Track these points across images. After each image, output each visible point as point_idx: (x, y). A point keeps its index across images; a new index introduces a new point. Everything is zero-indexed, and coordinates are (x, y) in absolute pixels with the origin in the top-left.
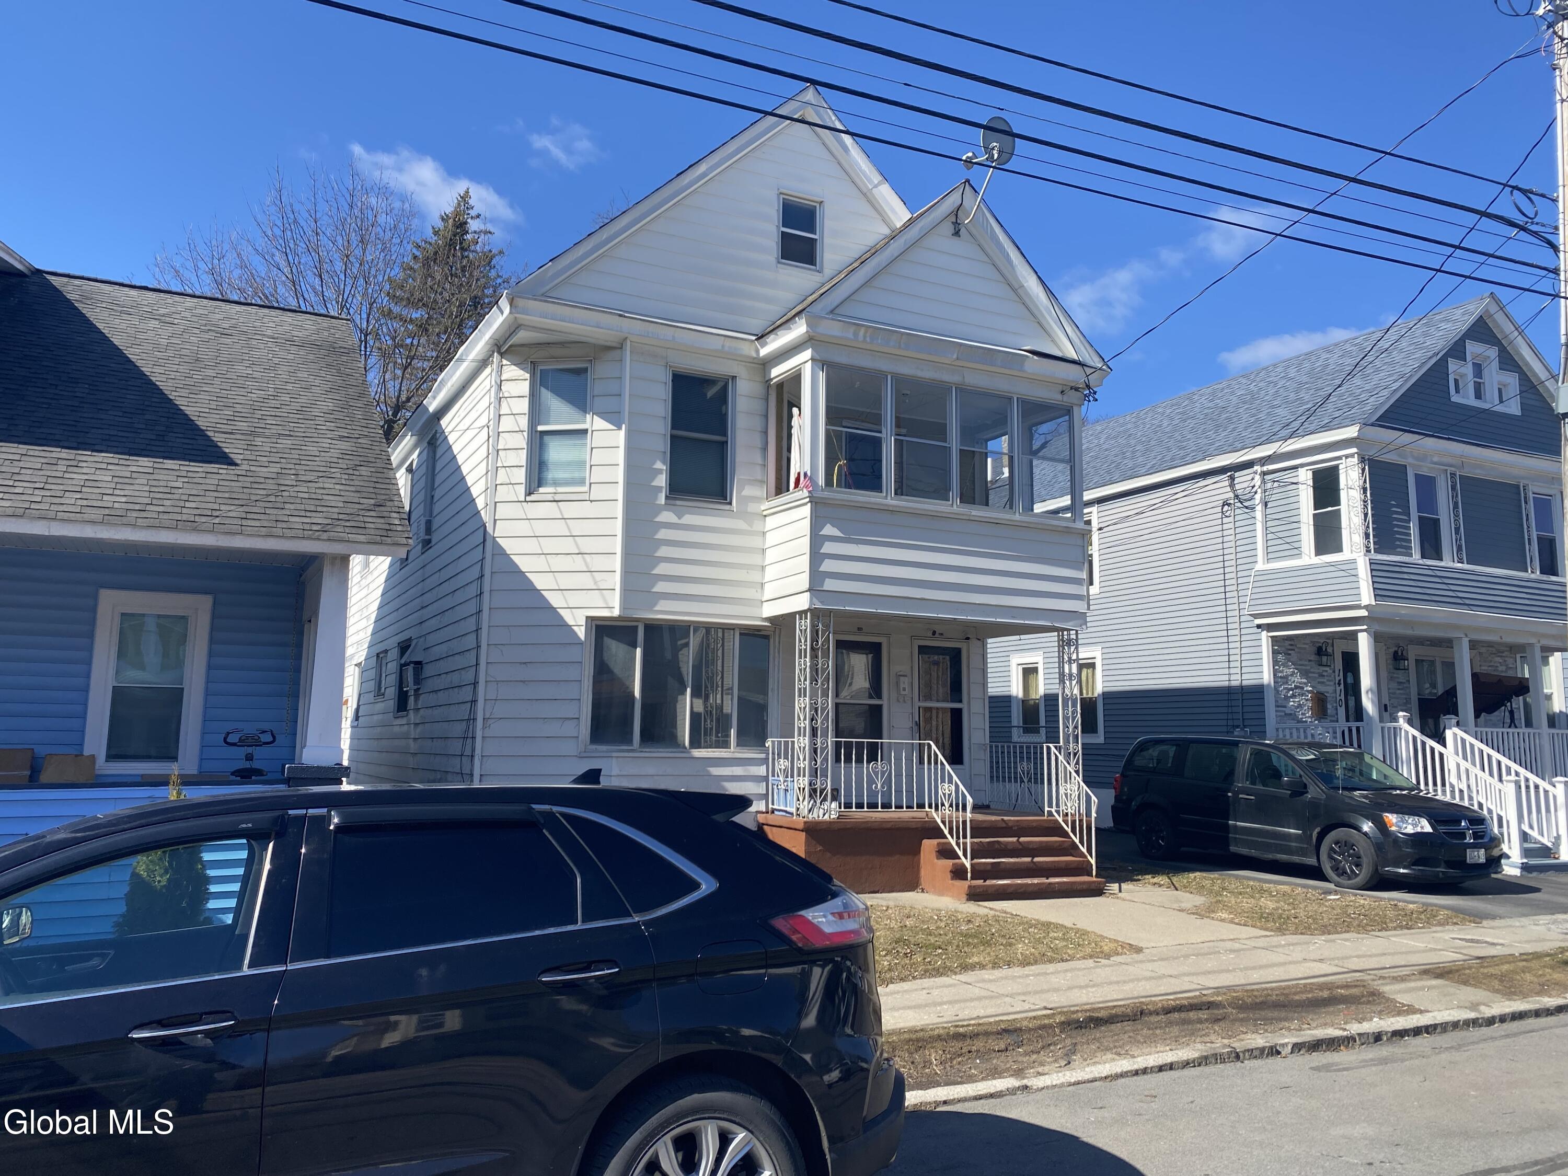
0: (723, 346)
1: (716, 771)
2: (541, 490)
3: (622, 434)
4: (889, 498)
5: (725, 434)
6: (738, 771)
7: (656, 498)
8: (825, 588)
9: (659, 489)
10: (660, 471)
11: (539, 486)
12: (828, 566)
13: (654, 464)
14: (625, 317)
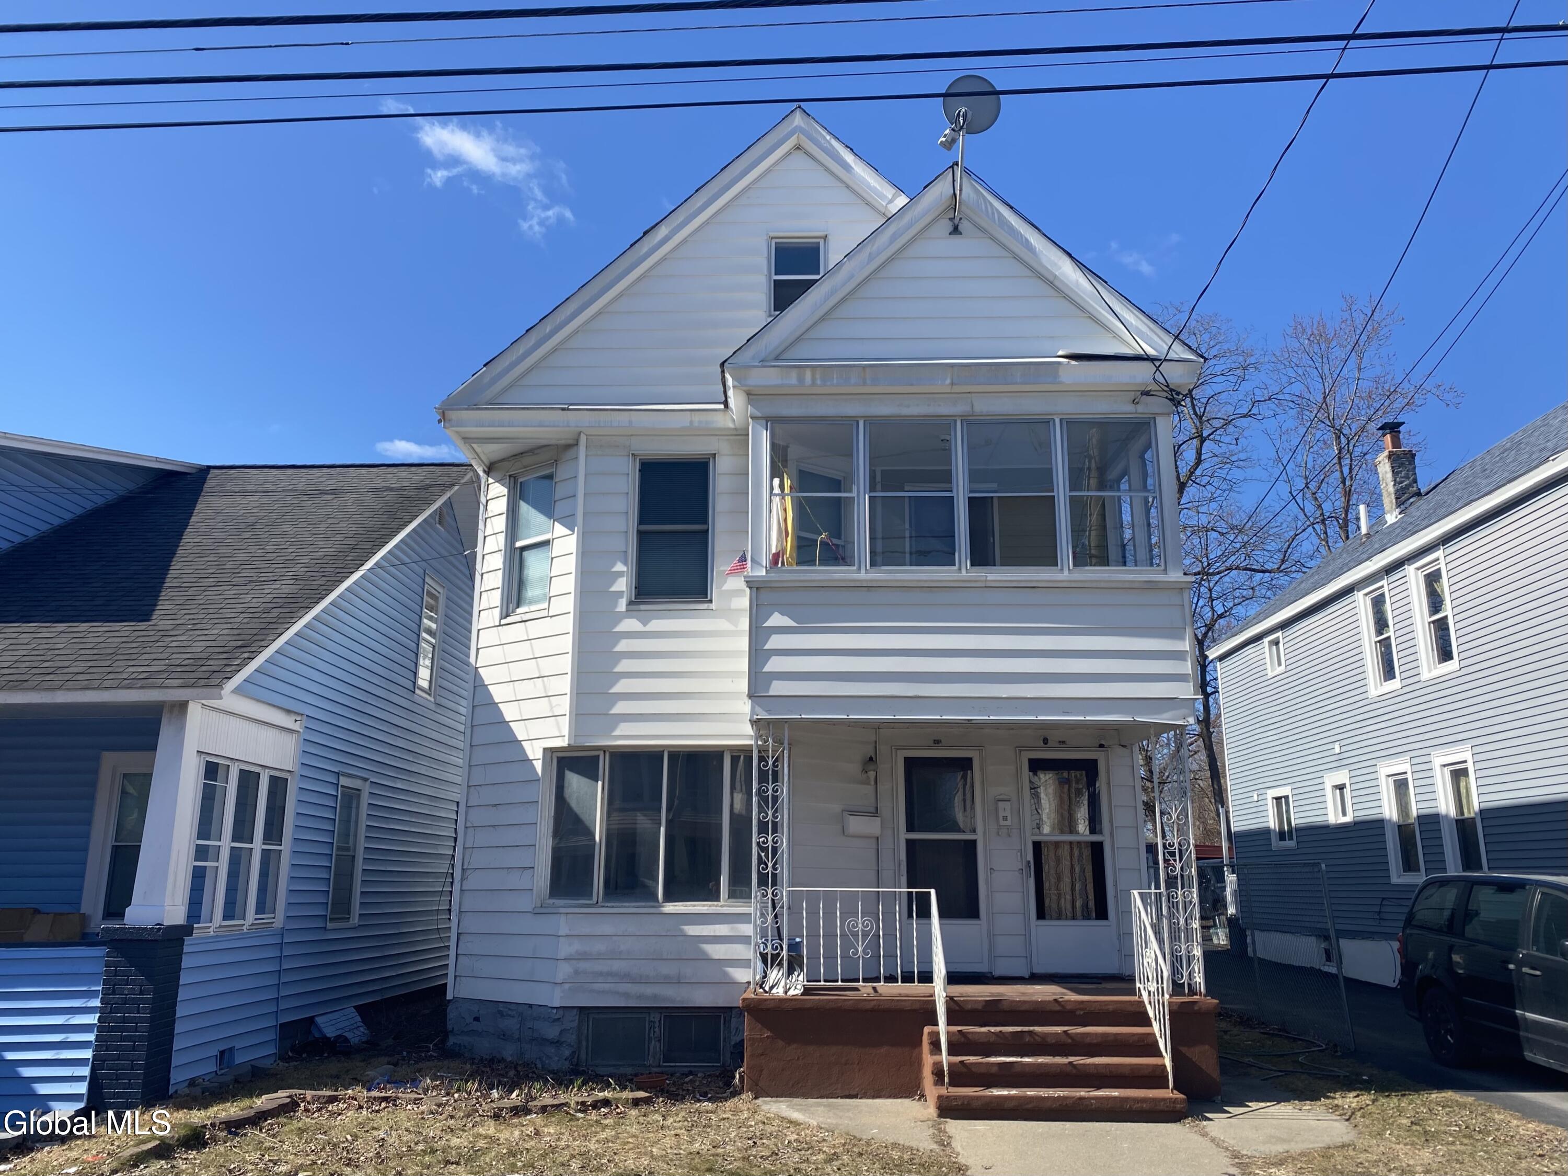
0: (691, 422)
1: (693, 930)
2: (519, 611)
3: (574, 538)
4: (863, 571)
5: (706, 522)
6: (722, 930)
7: (616, 605)
8: (771, 693)
9: (620, 594)
10: (620, 574)
11: (518, 607)
12: (774, 665)
13: (613, 565)
14: (568, 410)
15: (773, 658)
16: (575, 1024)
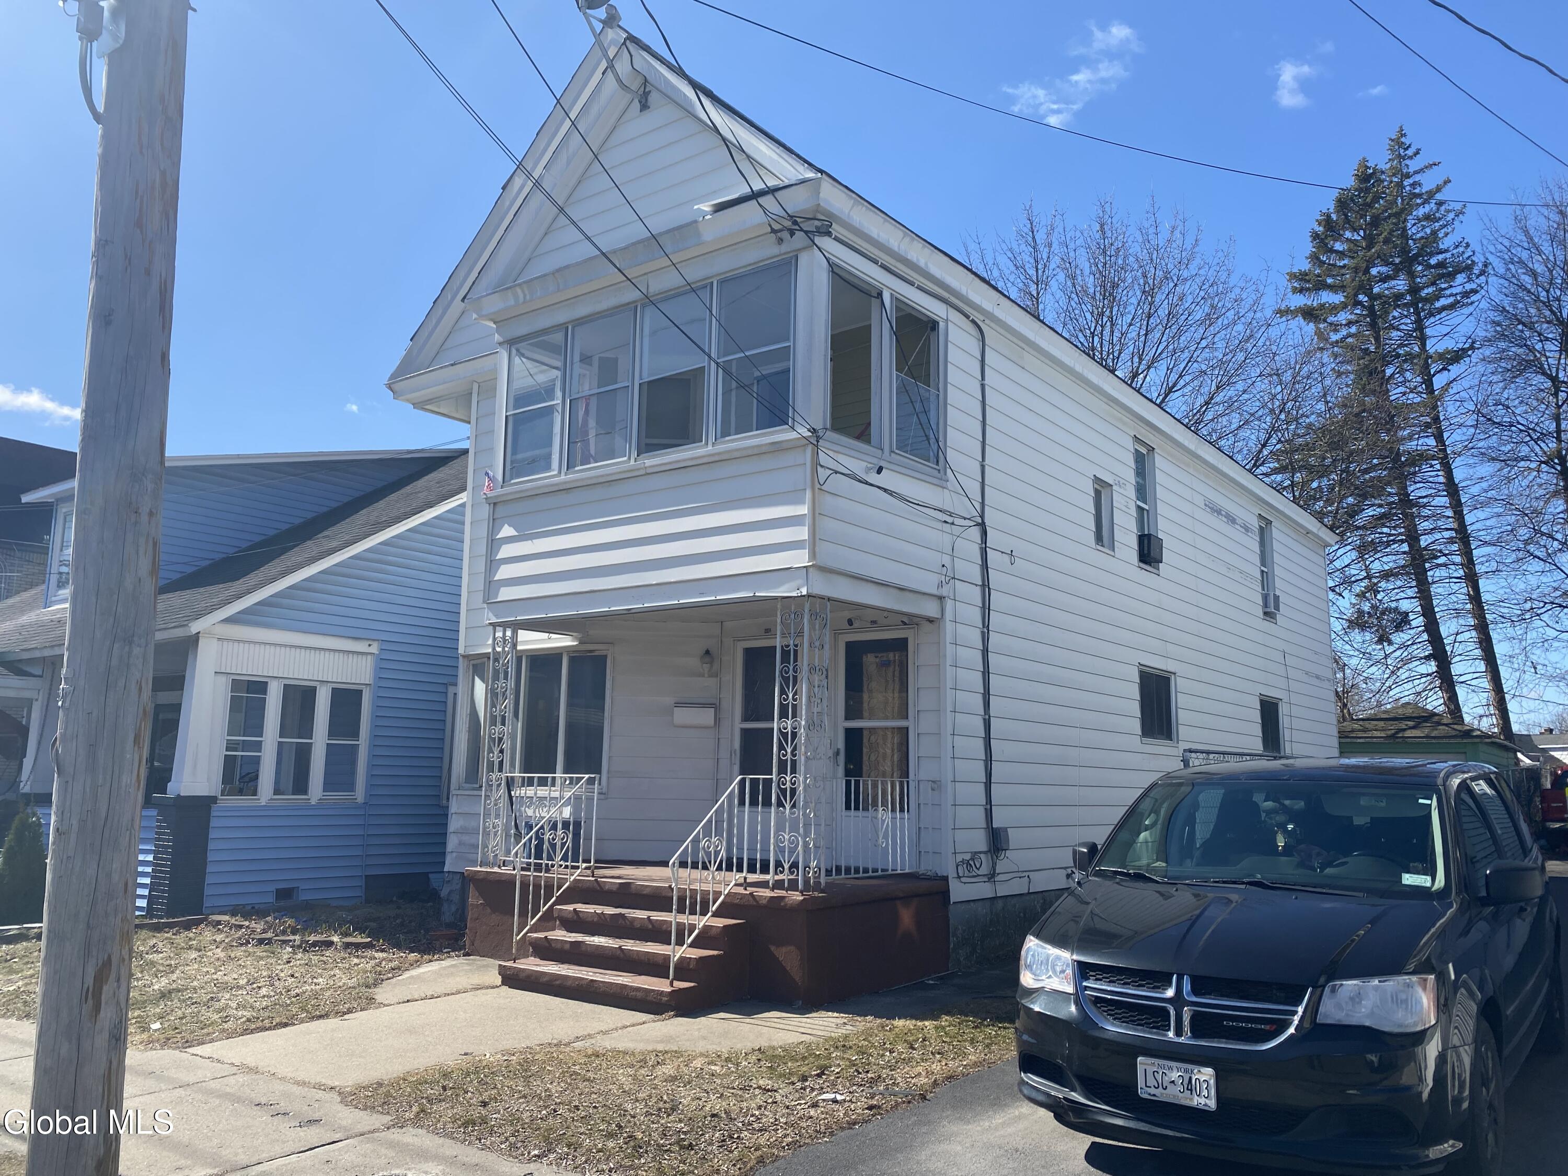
4: (562, 474)
8: (499, 599)
12: (505, 572)
15: (503, 567)
16: (459, 886)
